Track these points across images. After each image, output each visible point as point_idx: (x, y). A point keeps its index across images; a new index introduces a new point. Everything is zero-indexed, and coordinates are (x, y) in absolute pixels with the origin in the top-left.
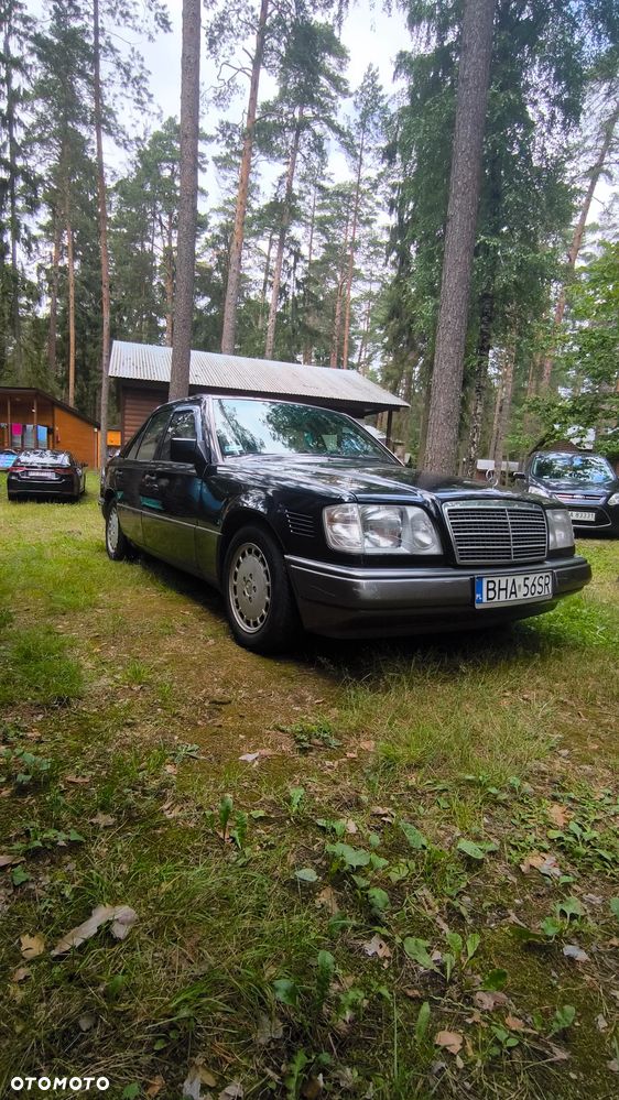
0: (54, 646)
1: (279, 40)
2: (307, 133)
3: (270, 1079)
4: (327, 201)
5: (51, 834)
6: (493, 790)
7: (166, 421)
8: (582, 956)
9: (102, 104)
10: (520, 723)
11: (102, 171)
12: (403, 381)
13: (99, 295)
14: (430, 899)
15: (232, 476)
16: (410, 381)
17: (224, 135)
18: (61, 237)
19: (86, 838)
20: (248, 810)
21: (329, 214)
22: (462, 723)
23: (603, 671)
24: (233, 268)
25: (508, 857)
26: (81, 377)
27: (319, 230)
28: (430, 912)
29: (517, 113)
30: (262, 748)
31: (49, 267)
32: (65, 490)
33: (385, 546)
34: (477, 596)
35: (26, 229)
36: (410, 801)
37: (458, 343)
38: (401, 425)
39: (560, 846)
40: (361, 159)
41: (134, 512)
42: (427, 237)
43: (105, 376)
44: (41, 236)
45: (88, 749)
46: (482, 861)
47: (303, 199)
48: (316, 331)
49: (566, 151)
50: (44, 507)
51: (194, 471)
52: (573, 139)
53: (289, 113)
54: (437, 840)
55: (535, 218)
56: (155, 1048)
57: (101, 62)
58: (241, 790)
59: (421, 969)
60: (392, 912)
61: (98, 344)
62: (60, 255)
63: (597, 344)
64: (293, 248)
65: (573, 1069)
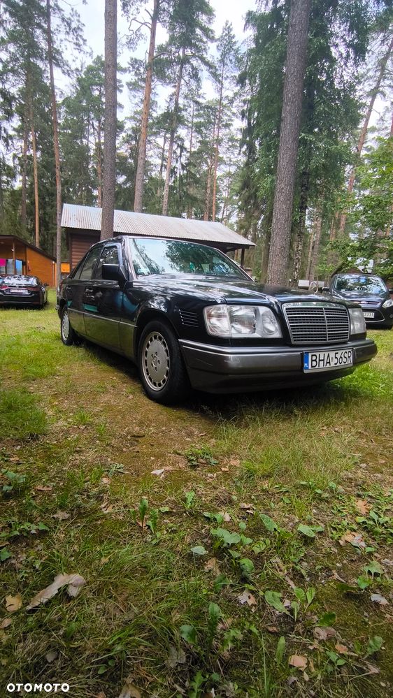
0: (28, 400)
1: (169, 4)
2: (187, 66)
3: (179, 693)
4: (202, 112)
5: (26, 525)
6: (319, 491)
7: (99, 254)
8: (384, 601)
9: (53, 47)
10: (334, 447)
11: (53, 91)
12: (251, 230)
13: (54, 174)
14: (281, 564)
15: (142, 289)
16: (255, 230)
17: (134, 68)
18: (27, 136)
19: (50, 528)
20: (158, 507)
21: (202, 121)
22: (297, 447)
23: (385, 413)
24: (141, 156)
25: (330, 535)
26: (43, 228)
27: (196, 131)
28: (281, 573)
29: (324, 53)
30: (166, 465)
31: (20, 156)
32: (34, 301)
33: (245, 332)
34: (305, 365)
35: (5, 130)
36: (264, 499)
37: (288, 202)
38: (250, 258)
39: (364, 527)
40: (222, 84)
41: (78, 313)
42: (266, 135)
43: (58, 227)
44: (14, 136)
45: (51, 468)
46: (314, 538)
47: (186, 110)
48: (195, 198)
49: (356, 78)
50: (21, 313)
51: (118, 286)
52: (361, 70)
53: (176, 52)
54: (284, 525)
55: (336, 122)
56: (99, 673)
57: (52, 18)
58: (153, 494)
59: (277, 612)
60: (256, 574)
61: (54, 206)
62: (27, 148)
63: (376, 205)
64: (179, 143)
65: (383, 679)
